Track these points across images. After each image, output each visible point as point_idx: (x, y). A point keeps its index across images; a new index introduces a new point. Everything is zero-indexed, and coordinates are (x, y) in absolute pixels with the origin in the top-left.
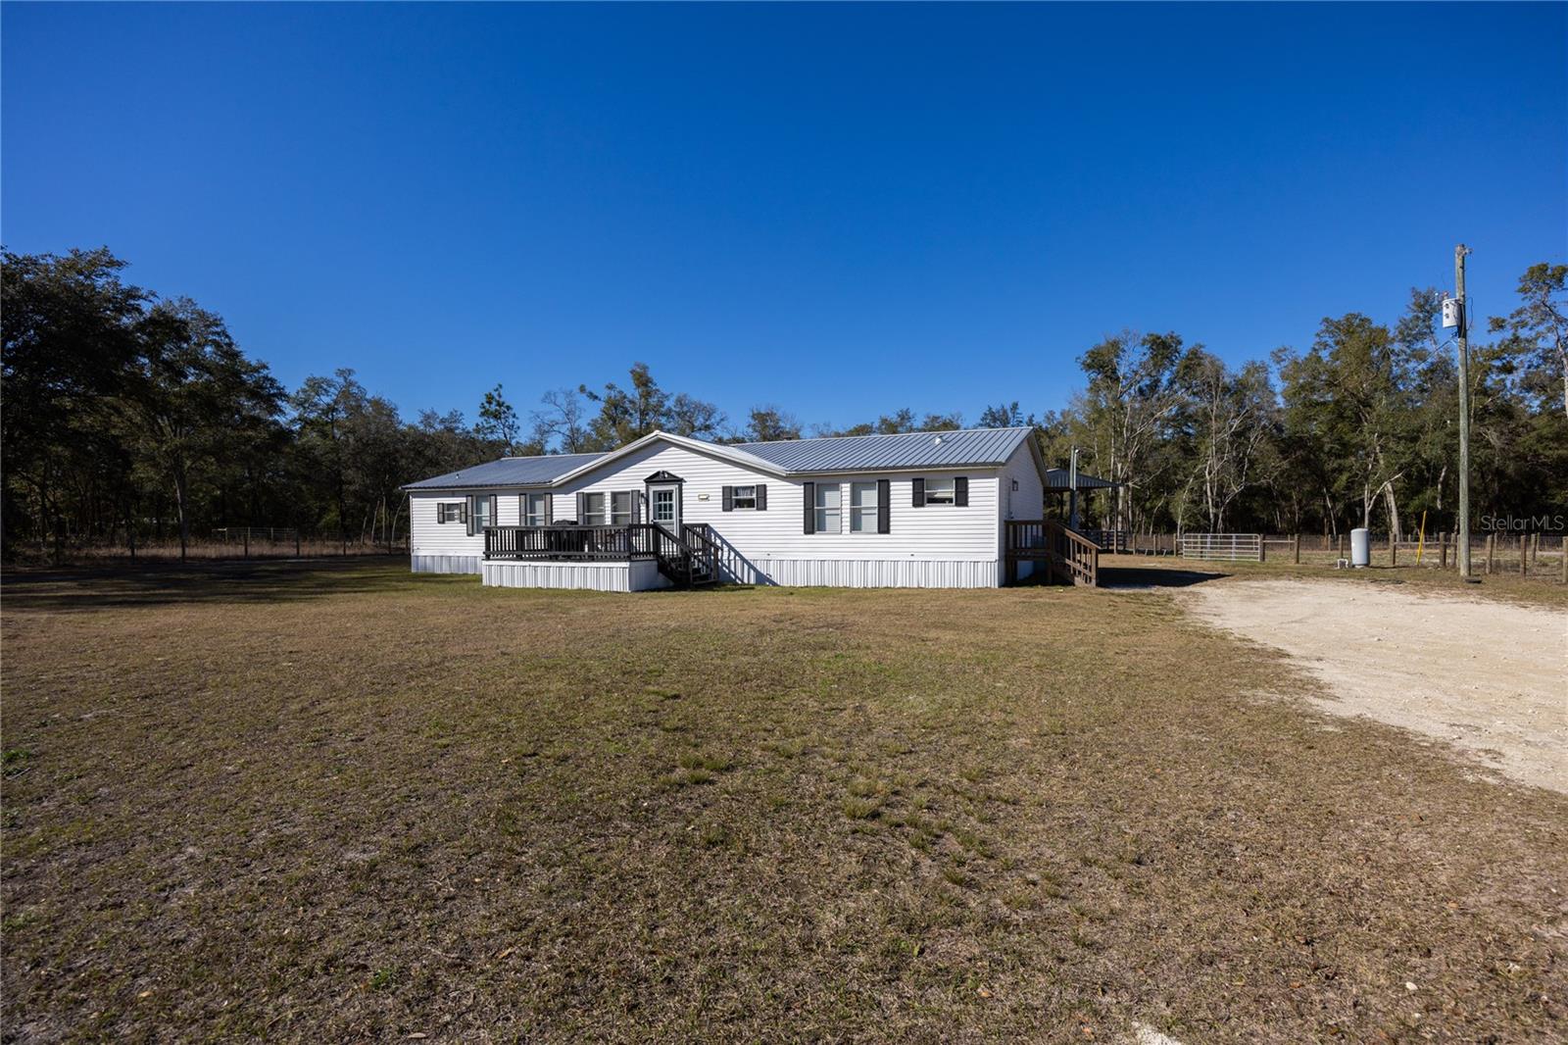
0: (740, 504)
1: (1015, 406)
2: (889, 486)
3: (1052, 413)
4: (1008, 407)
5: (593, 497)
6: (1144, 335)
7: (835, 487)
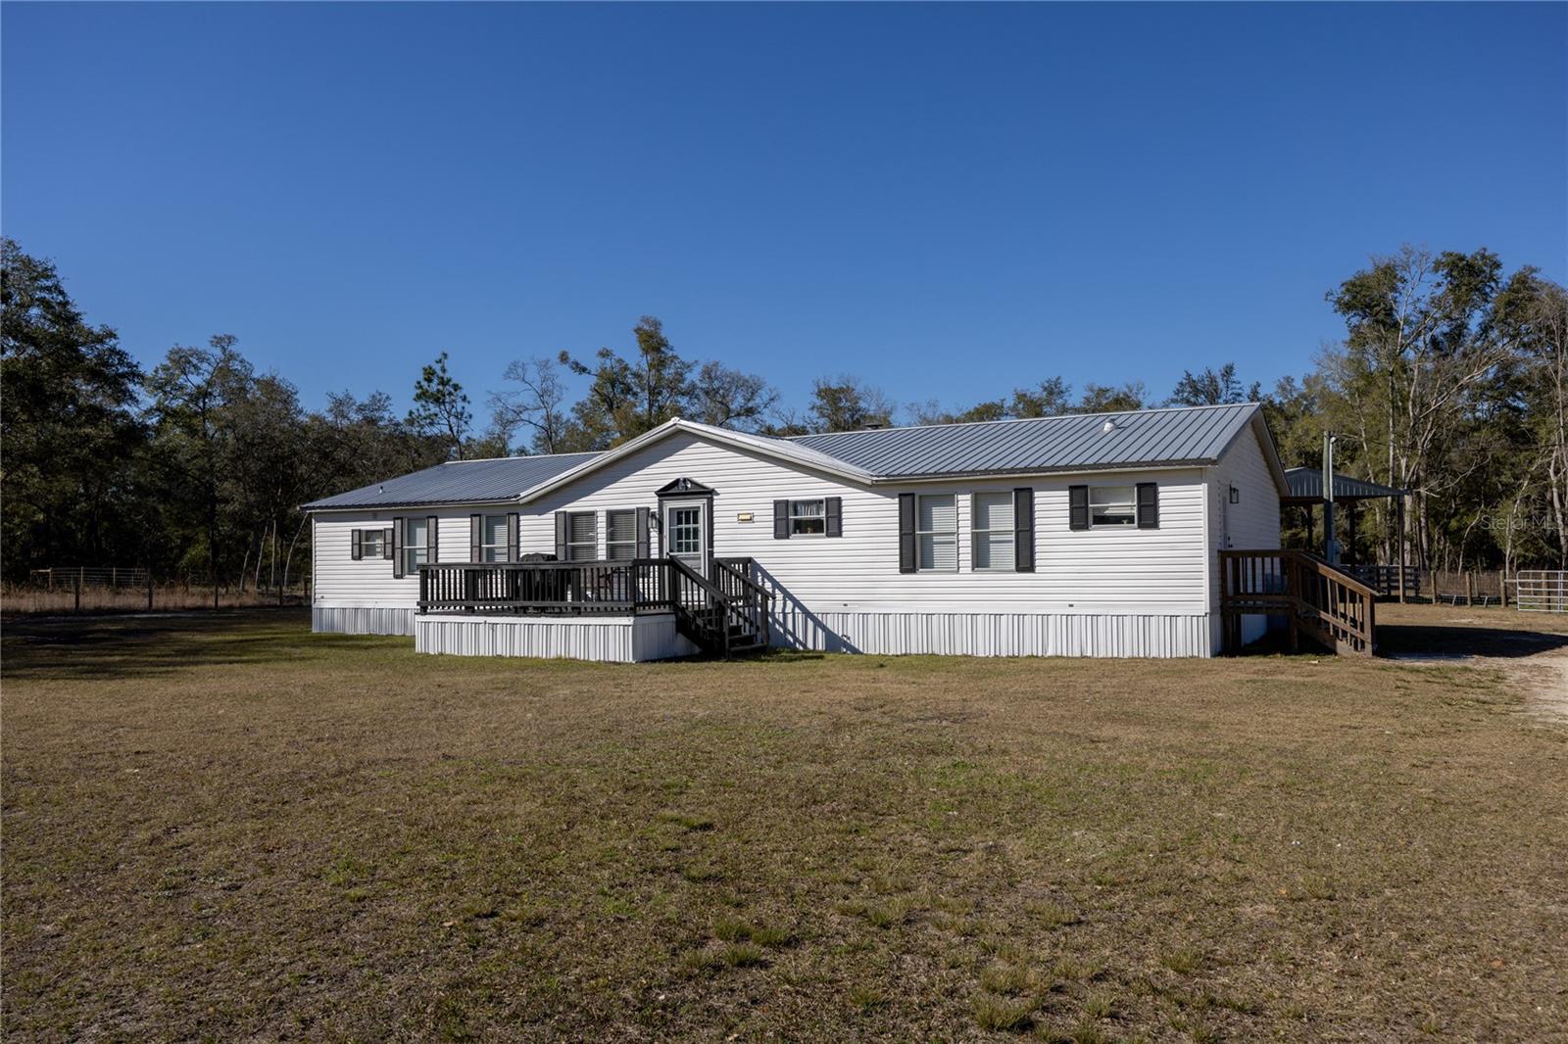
0: (801, 527)
1: (1228, 371)
2: (1031, 498)
3: (1289, 380)
4: (1217, 372)
5: (579, 519)
6: (1436, 255)
7: (948, 500)
